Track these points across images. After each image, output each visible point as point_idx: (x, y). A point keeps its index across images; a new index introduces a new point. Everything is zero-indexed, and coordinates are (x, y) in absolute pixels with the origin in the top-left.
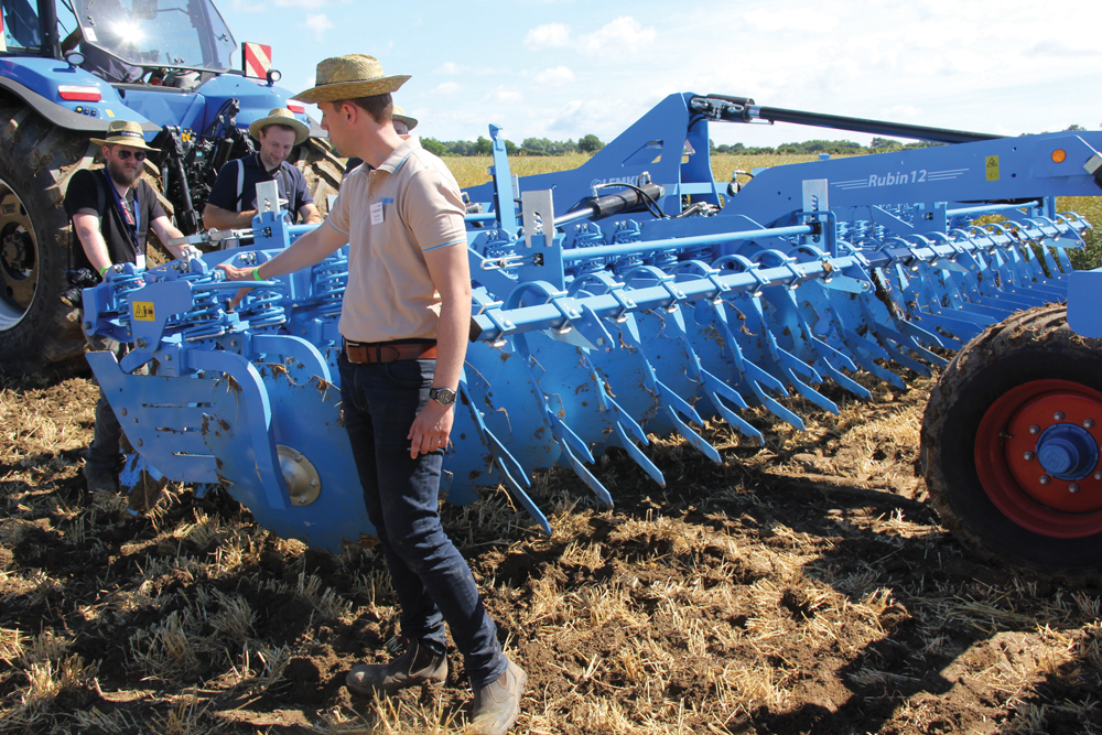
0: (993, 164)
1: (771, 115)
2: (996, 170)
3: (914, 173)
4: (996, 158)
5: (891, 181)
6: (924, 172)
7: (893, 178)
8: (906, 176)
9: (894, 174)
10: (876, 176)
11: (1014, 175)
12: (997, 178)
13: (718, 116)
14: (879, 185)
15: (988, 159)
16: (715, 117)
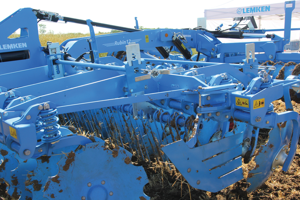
0: (147, 38)
1: (66, 20)
2: (148, 39)
3: (127, 40)
4: (148, 36)
5: (121, 43)
6: (130, 40)
7: (122, 42)
8: (125, 42)
9: (122, 41)
10: (117, 42)
11: (152, 41)
12: (148, 42)
13: (51, 19)
14: (118, 45)
15: (146, 36)
16: (49, 19)
